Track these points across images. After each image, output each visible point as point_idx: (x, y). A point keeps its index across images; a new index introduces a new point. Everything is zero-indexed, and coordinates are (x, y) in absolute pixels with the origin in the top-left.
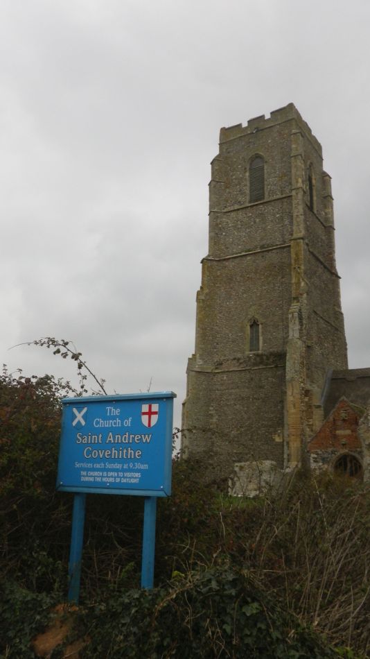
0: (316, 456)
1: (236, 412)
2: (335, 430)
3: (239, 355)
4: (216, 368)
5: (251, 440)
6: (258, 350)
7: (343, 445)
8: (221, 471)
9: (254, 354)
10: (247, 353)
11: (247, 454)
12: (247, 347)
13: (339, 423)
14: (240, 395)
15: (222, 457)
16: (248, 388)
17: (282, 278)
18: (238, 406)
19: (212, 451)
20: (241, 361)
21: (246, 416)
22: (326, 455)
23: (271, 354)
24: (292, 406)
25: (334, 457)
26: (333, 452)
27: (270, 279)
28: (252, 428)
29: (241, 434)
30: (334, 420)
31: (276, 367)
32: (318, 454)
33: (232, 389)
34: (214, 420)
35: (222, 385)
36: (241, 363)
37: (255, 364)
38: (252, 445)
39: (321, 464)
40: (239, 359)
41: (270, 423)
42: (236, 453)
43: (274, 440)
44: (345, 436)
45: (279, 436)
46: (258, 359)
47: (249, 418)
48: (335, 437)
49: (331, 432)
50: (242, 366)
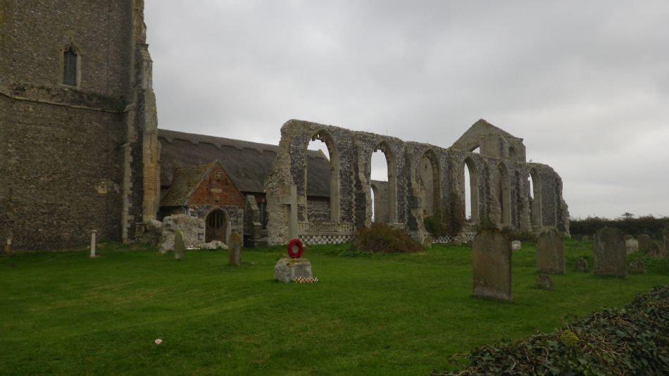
0: (193, 210)
1: (47, 155)
2: (211, 187)
3: (48, 85)
4: (17, 94)
5: (67, 189)
6: (75, 85)
7: (217, 201)
8: (23, 225)
9: (71, 89)
10: (61, 85)
11: (61, 205)
12: (61, 77)
13: (214, 182)
14: (53, 135)
15: (26, 208)
16: (64, 128)
17: (110, 11)
18: (50, 148)
19: (10, 200)
20: (54, 93)
21: (61, 162)
22: (201, 210)
23: (94, 95)
24: (149, 159)
25: (208, 212)
26: (208, 207)
27: (94, 6)
28: (69, 176)
29: (54, 180)
30: (210, 179)
31: (103, 111)
32: (195, 209)
33: (42, 125)
34: (13, 161)
35: (26, 117)
36: (53, 96)
37: (73, 102)
38: (69, 196)
39: (197, 217)
40: (49, 90)
41: (91, 173)
42: (46, 204)
43: (97, 191)
44: (218, 194)
45: (103, 187)
46: (77, 96)
47: (65, 165)
48: (210, 193)
49: (207, 189)
50: (55, 99)
